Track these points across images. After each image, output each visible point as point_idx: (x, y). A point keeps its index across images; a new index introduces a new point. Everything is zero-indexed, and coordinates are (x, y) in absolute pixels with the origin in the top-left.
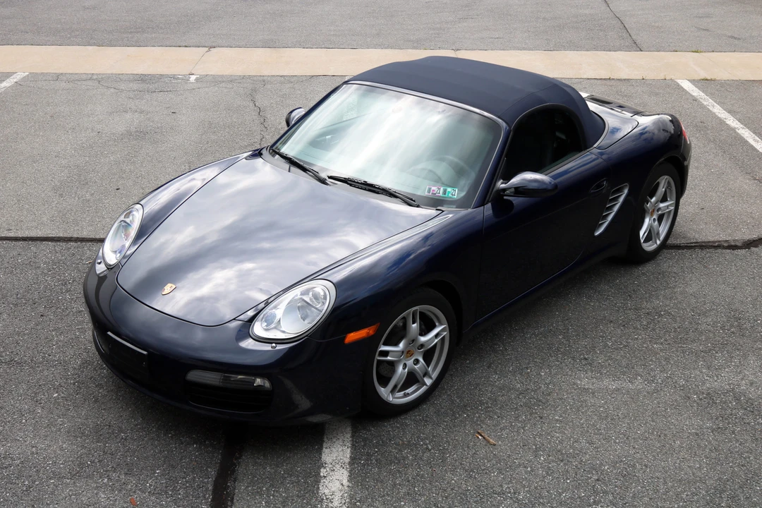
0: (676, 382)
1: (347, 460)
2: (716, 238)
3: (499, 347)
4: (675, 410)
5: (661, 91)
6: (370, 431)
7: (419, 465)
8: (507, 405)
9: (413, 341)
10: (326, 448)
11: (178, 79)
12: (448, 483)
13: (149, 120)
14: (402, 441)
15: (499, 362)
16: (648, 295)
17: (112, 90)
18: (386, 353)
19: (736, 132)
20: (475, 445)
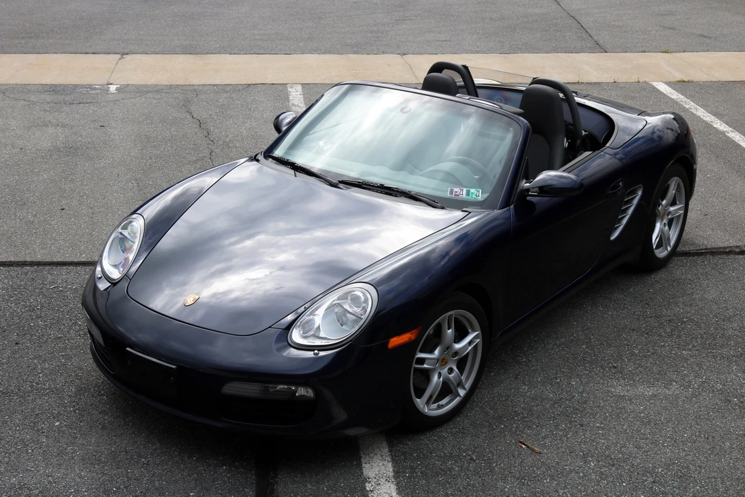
0: (713, 386)
1: (391, 474)
2: (726, 244)
3: (522, 359)
4: (718, 414)
5: (637, 95)
6: (407, 445)
7: (468, 475)
8: (543, 415)
9: (448, 348)
10: (365, 463)
11: (95, 89)
12: (501, 491)
13: (76, 134)
14: (444, 453)
15: (526, 373)
16: (666, 303)
17: (22, 102)
18: (422, 361)
19: (725, 136)
20: (520, 454)
